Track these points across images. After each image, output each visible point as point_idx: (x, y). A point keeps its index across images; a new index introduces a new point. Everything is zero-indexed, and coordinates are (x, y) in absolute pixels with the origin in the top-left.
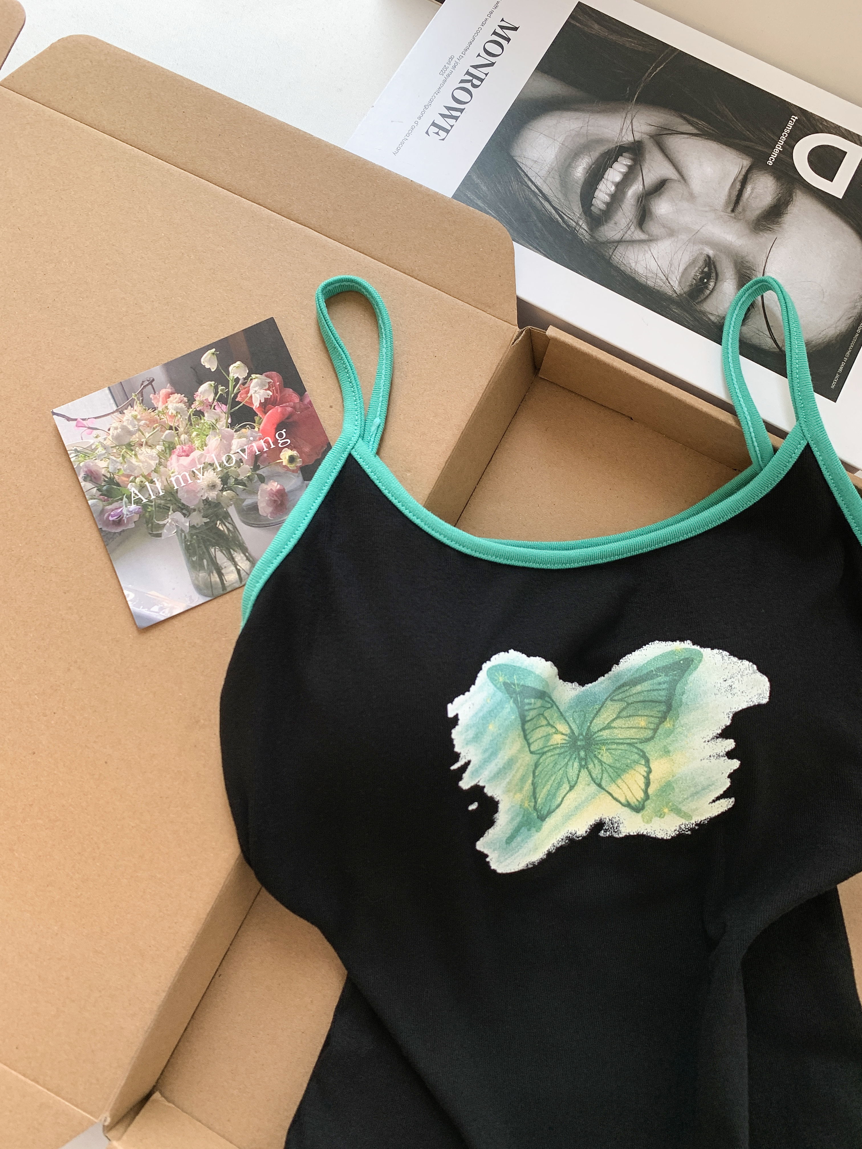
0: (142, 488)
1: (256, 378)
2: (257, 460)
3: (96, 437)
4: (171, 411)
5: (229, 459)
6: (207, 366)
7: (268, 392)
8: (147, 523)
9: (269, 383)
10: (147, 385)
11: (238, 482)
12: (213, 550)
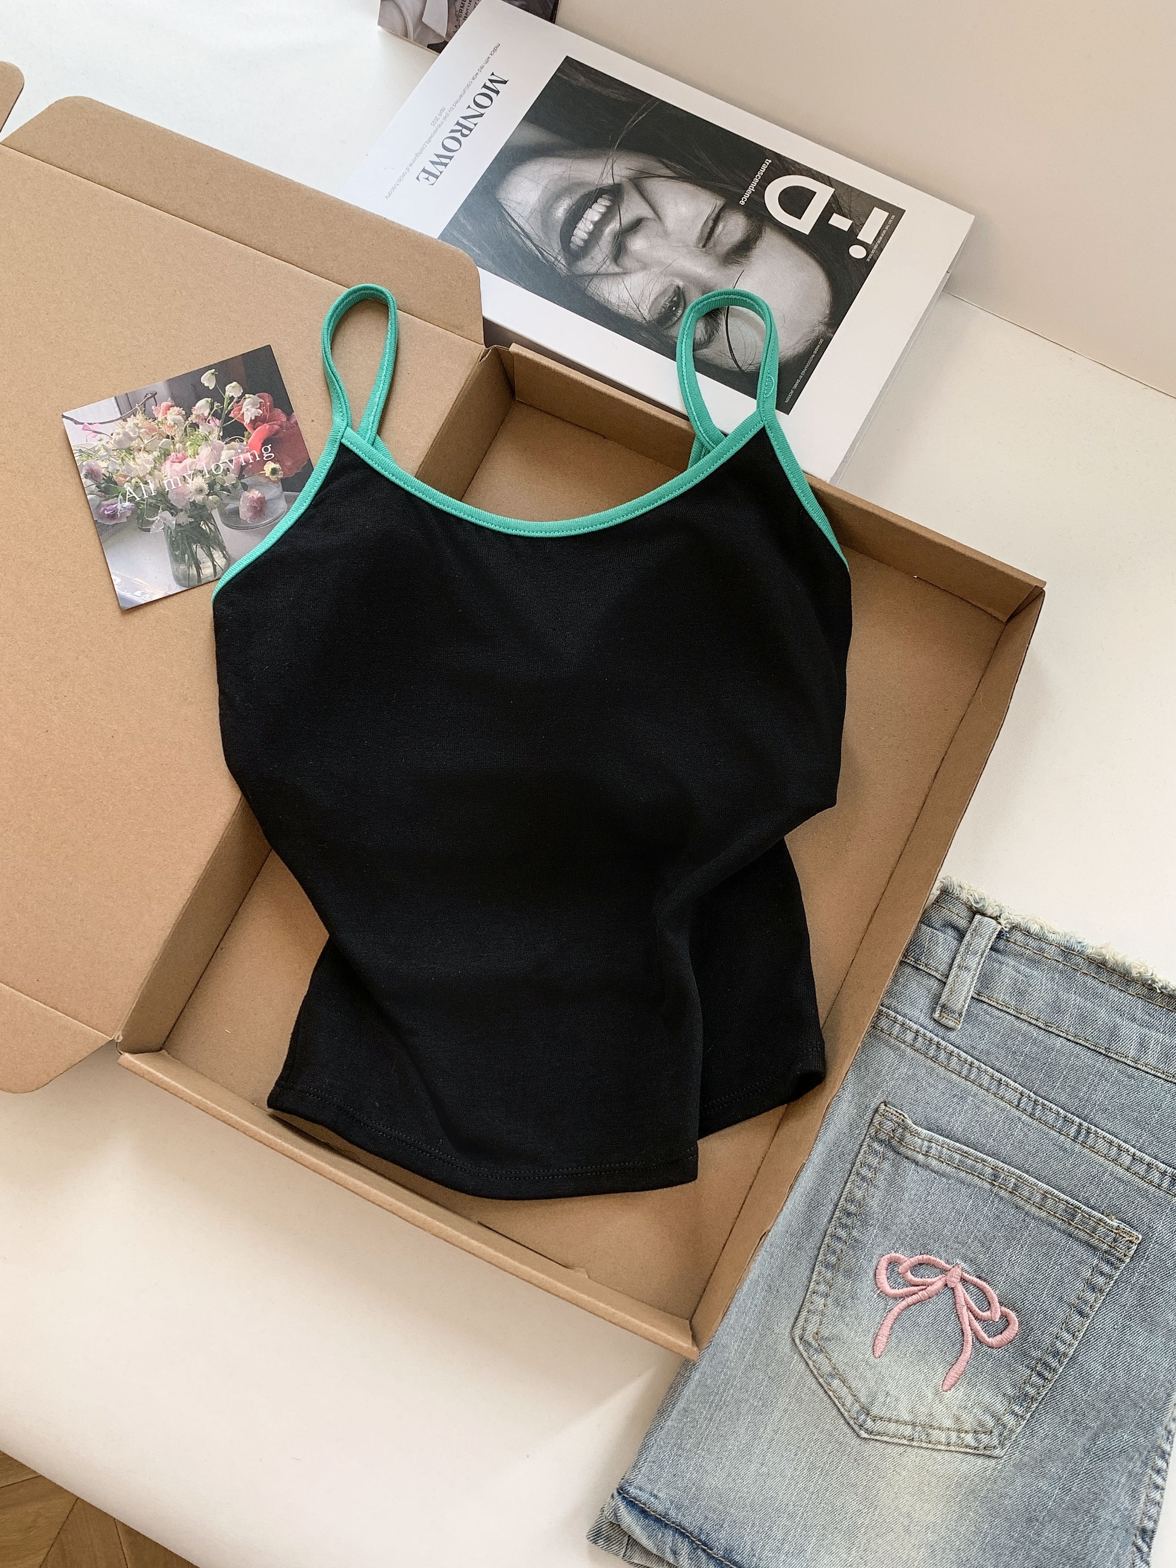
0: (137, 488)
1: (249, 397)
2: (242, 470)
3: (100, 440)
4: (170, 422)
5: (218, 467)
6: (206, 385)
7: (259, 410)
8: (138, 518)
9: (261, 403)
10: (151, 397)
11: (223, 488)
12: (194, 546)
